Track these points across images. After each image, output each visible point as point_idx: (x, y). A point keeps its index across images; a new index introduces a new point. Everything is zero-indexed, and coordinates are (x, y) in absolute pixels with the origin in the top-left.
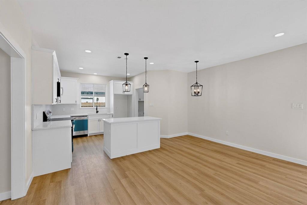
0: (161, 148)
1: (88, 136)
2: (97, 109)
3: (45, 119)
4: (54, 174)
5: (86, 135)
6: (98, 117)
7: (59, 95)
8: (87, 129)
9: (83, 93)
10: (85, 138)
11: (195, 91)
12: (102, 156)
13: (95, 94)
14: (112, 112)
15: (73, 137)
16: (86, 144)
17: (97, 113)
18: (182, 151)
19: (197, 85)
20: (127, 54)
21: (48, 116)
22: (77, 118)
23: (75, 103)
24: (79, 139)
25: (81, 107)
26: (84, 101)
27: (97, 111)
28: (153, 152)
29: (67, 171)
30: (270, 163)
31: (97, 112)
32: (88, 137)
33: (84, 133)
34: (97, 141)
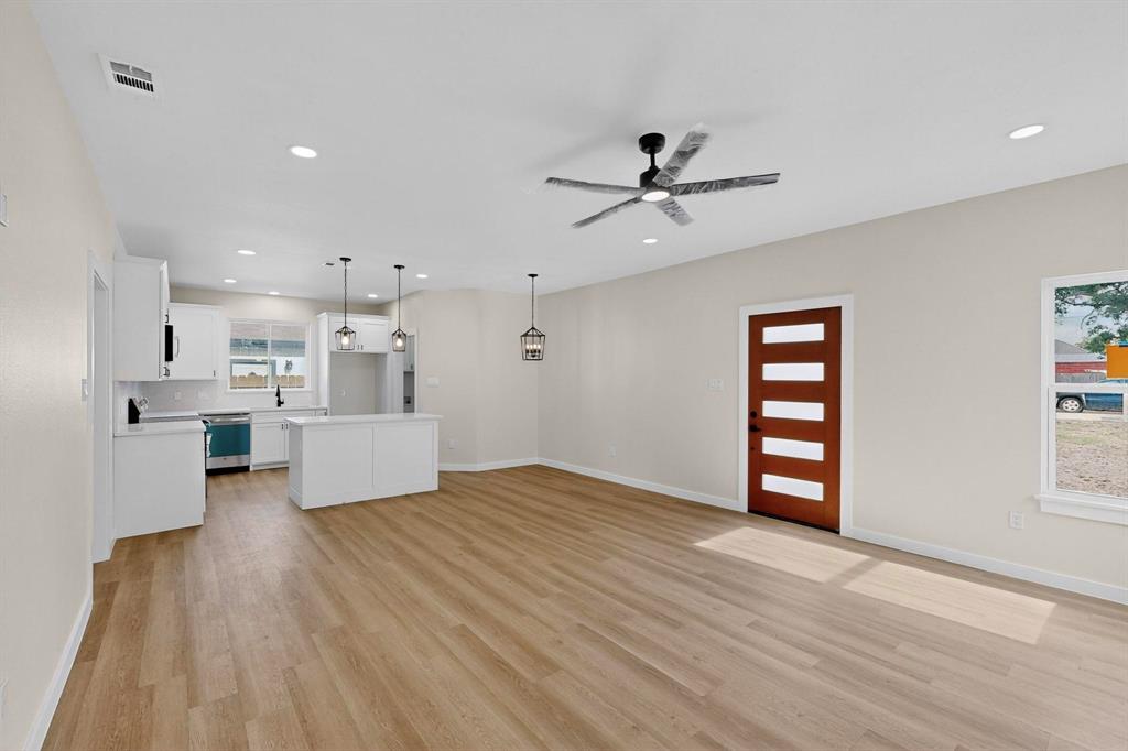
0: (441, 490)
1: (251, 469)
2: (278, 395)
3: (134, 415)
4: (163, 536)
5: (246, 469)
6: (280, 418)
7: (169, 357)
8: (247, 451)
9: (237, 344)
10: (240, 476)
11: (528, 347)
12: (282, 506)
13: (273, 347)
14: (325, 404)
15: (210, 473)
16: (241, 487)
17: (279, 405)
18: (489, 494)
19: (532, 333)
20: (345, 260)
21: (141, 409)
22: (218, 420)
23: (211, 377)
24: (224, 479)
25: (229, 390)
26: (242, 371)
27: (279, 401)
28: (418, 499)
29: (193, 530)
30: (671, 510)
31: (280, 403)
32: (250, 475)
33: (239, 460)
34: (273, 481)
